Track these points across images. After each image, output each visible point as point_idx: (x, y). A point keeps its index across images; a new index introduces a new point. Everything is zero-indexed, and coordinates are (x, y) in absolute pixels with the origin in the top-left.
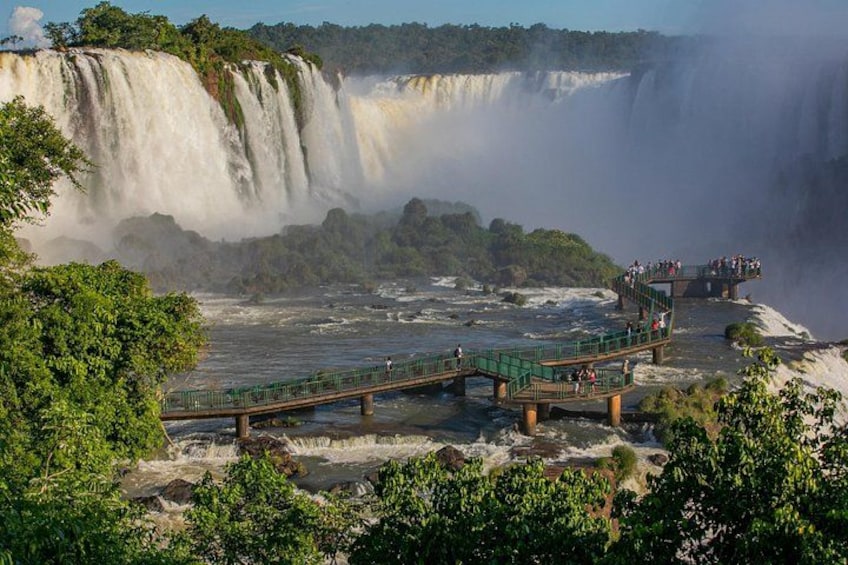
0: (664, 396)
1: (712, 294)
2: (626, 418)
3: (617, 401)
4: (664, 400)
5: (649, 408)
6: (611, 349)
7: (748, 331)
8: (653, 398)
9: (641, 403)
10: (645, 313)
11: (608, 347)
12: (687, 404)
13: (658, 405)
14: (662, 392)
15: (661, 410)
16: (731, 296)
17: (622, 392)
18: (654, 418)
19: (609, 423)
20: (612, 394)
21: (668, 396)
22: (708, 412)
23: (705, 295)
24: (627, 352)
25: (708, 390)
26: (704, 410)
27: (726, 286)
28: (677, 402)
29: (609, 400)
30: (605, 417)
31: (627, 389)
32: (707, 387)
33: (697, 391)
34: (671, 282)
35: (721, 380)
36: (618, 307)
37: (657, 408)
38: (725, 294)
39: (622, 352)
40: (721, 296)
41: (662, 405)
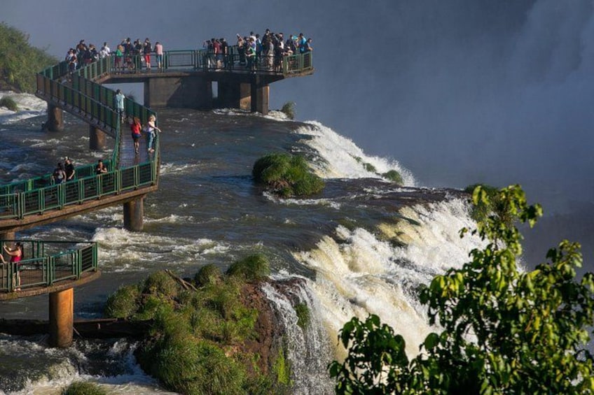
0: (154, 288)
1: (219, 103)
2: (84, 331)
3: (67, 299)
4: (153, 297)
5: (126, 311)
6: (48, 204)
7: (297, 170)
8: (133, 293)
9: (111, 302)
10: (102, 137)
11: (42, 199)
12: (195, 302)
13: (142, 306)
14: (149, 282)
15: (149, 316)
16: (257, 105)
17: (79, 282)
18: (135, 330)
19: (53, 341)
20: (59, 287)
21: (159, 289)
22: (234, 317)
23: (207, 104)
24: (78, 208)
25: (233, 278)
26: (228, 314)
27: (246, 87)
28: (178, 300)
29: (53, 300)
30: (46, 331)
31: (85, 278)
32: (230, 272)
33: (213, 279)
34: (146, 80)
35: (256, 258)
36: (49, 125)
37: (140, 311)
38: (246, 101)
39: (70, 209)
40: (237, 106)
41: (151, 305)
